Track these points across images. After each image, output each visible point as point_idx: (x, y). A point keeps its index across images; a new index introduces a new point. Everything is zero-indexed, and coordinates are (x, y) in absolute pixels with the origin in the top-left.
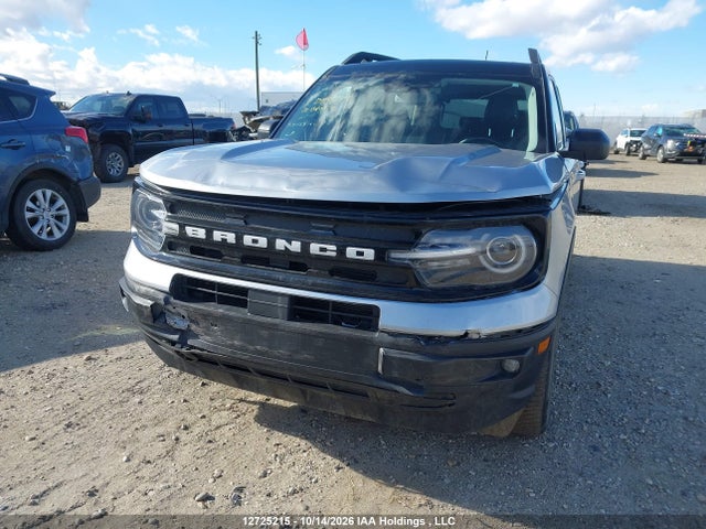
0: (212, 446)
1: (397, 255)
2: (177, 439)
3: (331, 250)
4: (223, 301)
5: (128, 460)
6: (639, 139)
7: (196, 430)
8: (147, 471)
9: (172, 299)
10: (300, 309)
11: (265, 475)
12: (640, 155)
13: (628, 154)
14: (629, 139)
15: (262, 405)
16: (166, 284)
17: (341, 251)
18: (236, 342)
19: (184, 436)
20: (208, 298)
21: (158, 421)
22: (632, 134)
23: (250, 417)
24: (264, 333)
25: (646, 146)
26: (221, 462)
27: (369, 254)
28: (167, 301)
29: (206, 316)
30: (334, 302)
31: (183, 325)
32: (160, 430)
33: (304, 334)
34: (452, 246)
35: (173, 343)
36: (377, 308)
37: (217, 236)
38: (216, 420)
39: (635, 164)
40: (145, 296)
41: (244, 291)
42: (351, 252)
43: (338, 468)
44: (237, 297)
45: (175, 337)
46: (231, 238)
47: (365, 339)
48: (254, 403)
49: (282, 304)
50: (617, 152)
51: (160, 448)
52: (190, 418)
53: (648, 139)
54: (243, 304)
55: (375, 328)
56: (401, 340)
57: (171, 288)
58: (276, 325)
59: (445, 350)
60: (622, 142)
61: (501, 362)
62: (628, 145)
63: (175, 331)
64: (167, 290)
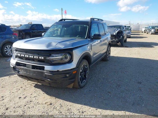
0: (24, 90)
1: (48, 58)
2: (19, 89)
3: (37, 57)
4: (23, 66)
5: (10, 92)
6: (146, 29)
7: (23, 88)
8: (13, 94)
9: (16, 66)
10: (34, 67)
11: (31, 94)
12: (147, 33)
13: (145, 32)
14: (145, 29)
15: (36, 84)
16: (15, 63)
17: (39, 58)
18: (25, 73)
19: (21, 89)
20: (21, 66)
21: (17, 87)
22: (146, 28)
23: (33, 86)
24: (29, 71)
25: (148, 31)
26: (25, 93)
27: (43, 58)
28: (15, 66)
29: (21, 68)
30: (38, 66)
31: (18, 70)
32: (17, 88)
33: (34, 71)
34: (56, 56)
35: (17, 73)
36: (44, 67)
37: (22, 55)
38: (27, 86)
39: (145, 35)
40: (12, 65)
41: (26, 64)
42: (40, 58)
43: (44, 93)
44: (25, 65)
45: (17, 72)
46: (23, 56)
47: (43, 72)
48: (35, 84)
49: (31, 66)
50: (142, 32)
51: (16, 90)
52: (23, 86)
53: (148, 29)
54: (25, 66)
55: (44, 70)
56: (48, 72)
57: (16, 64)
58: (30, 70)
59: (55, 73)
60: (143, 30)
61: (66, 75)
62: (145, 30)
63: (17, 71)
64: (15, 64)
